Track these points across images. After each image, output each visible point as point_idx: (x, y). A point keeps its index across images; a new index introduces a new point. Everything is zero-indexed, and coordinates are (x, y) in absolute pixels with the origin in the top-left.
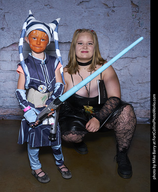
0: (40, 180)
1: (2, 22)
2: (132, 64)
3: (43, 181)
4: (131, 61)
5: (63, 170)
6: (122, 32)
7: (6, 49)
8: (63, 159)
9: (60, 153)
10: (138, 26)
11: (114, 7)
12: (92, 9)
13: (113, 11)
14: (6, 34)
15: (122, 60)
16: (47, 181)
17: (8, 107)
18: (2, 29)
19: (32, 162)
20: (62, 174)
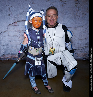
0: (36, 92)
1: (8, 12)
2: (75, 30)
3: (37, 93)
4: (75, 29)
5: (49, 88)
6: (70, 14)
7: (11, 25)
8: (48, 82)
9: (46, 79)
10: (78, 11)
11: (65, 2)
12: (54, 3)
13: (65, 4)
14: (11, 17)
15: (70, 28)
16: (39, 93)
17: (13, 54)
18: (9, 15)
19: (32, 83)
20: (48, 90)
